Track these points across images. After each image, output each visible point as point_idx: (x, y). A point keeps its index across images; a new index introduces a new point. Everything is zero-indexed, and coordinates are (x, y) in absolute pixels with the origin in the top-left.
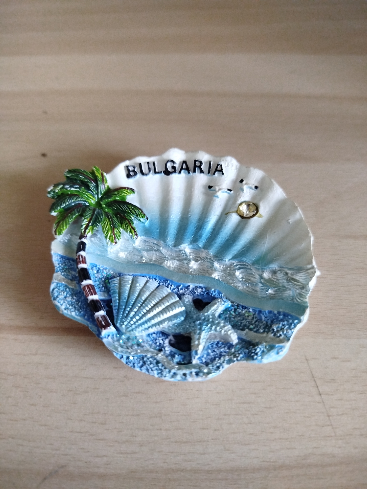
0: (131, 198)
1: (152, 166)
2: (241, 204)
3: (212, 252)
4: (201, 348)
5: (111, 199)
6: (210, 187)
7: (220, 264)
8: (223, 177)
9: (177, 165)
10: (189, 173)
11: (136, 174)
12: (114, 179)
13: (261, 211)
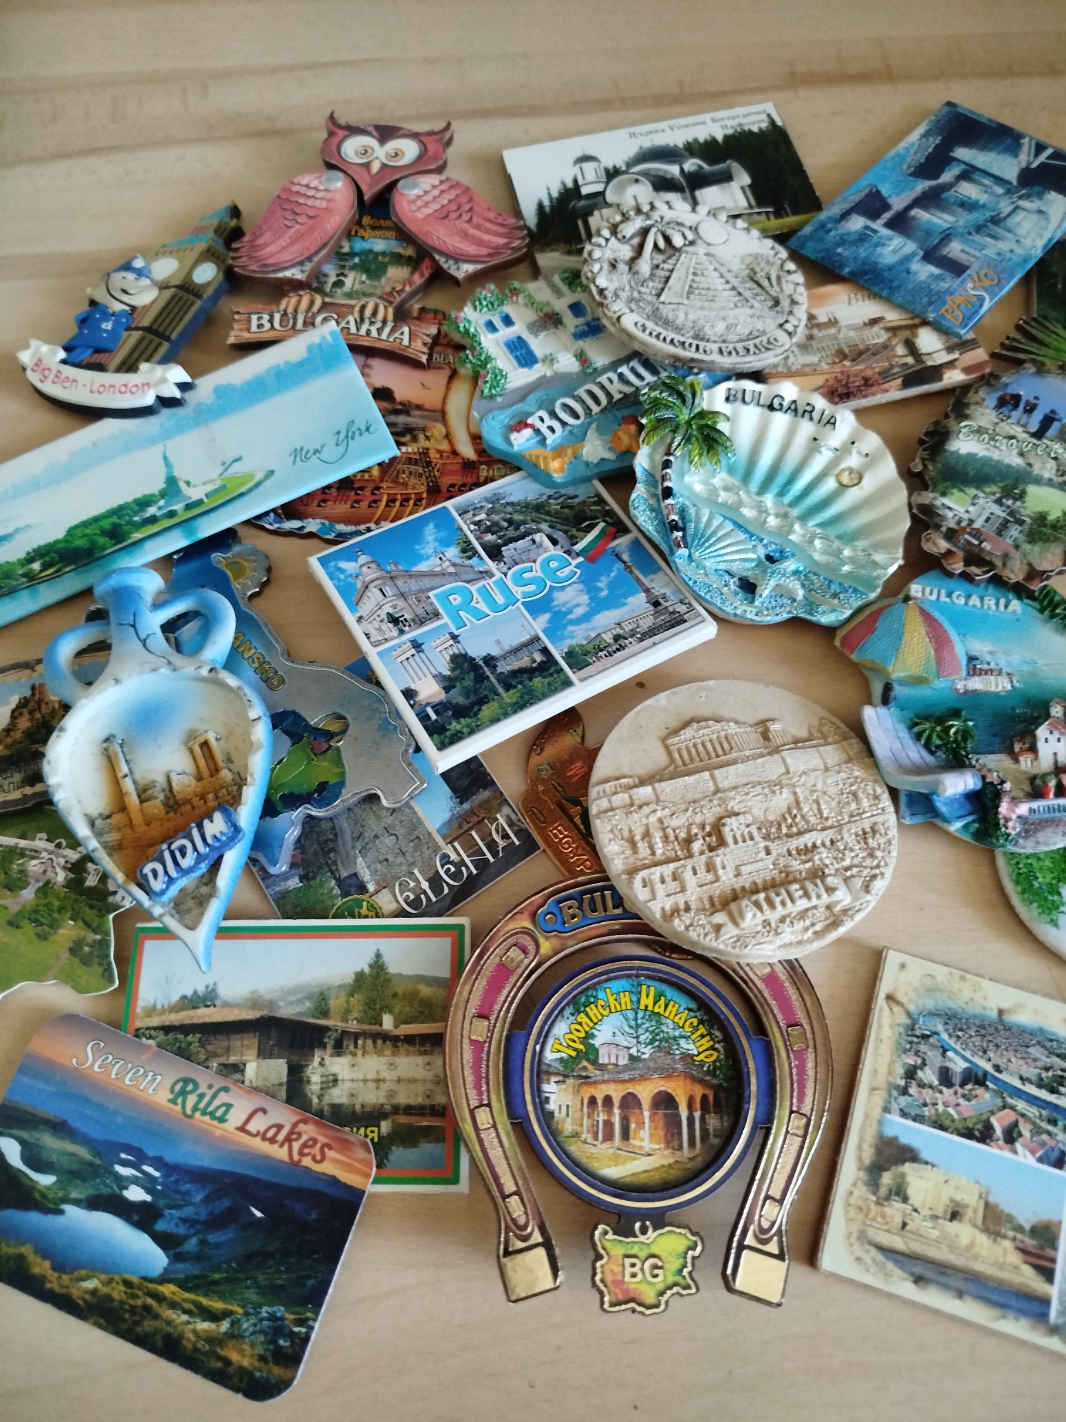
0: (723, 426)
1: (756, 395)
2: (843, 470)
3: (795, 512)
4: (766, 593)
5: (703, 422)
6: (815, 439)
7: (802, 527)
8: (833, 433)
9: (786, 404)
10: (796, 415)
11: (736, 399)
12: (711, 401)
13: (864, 482)
